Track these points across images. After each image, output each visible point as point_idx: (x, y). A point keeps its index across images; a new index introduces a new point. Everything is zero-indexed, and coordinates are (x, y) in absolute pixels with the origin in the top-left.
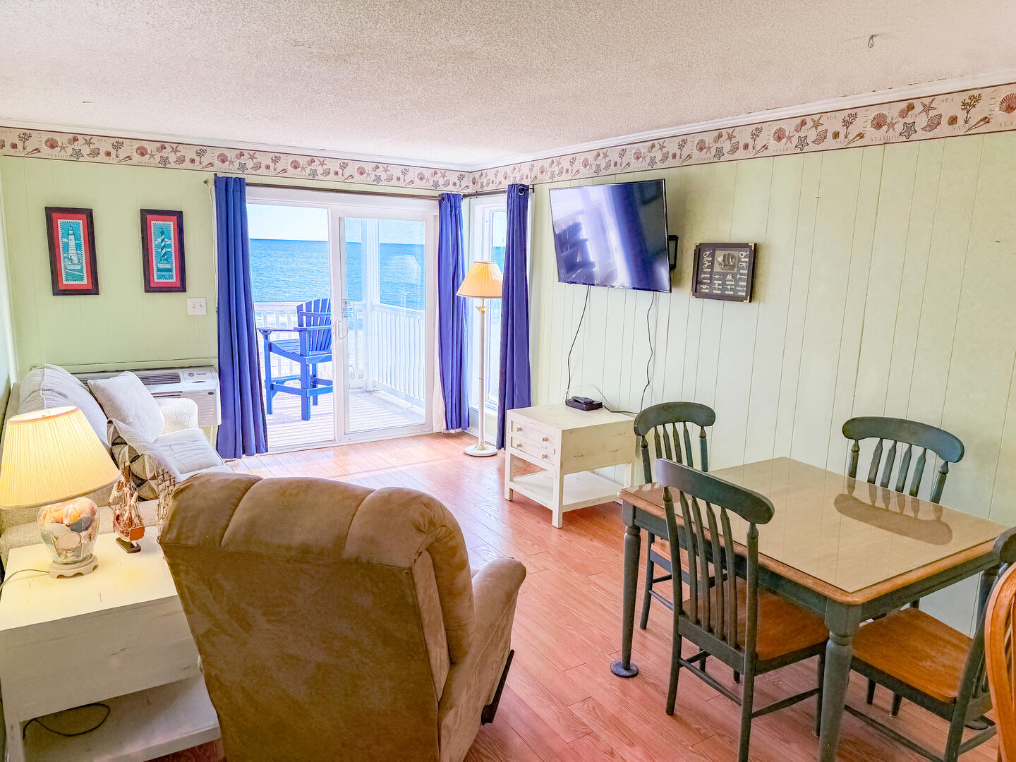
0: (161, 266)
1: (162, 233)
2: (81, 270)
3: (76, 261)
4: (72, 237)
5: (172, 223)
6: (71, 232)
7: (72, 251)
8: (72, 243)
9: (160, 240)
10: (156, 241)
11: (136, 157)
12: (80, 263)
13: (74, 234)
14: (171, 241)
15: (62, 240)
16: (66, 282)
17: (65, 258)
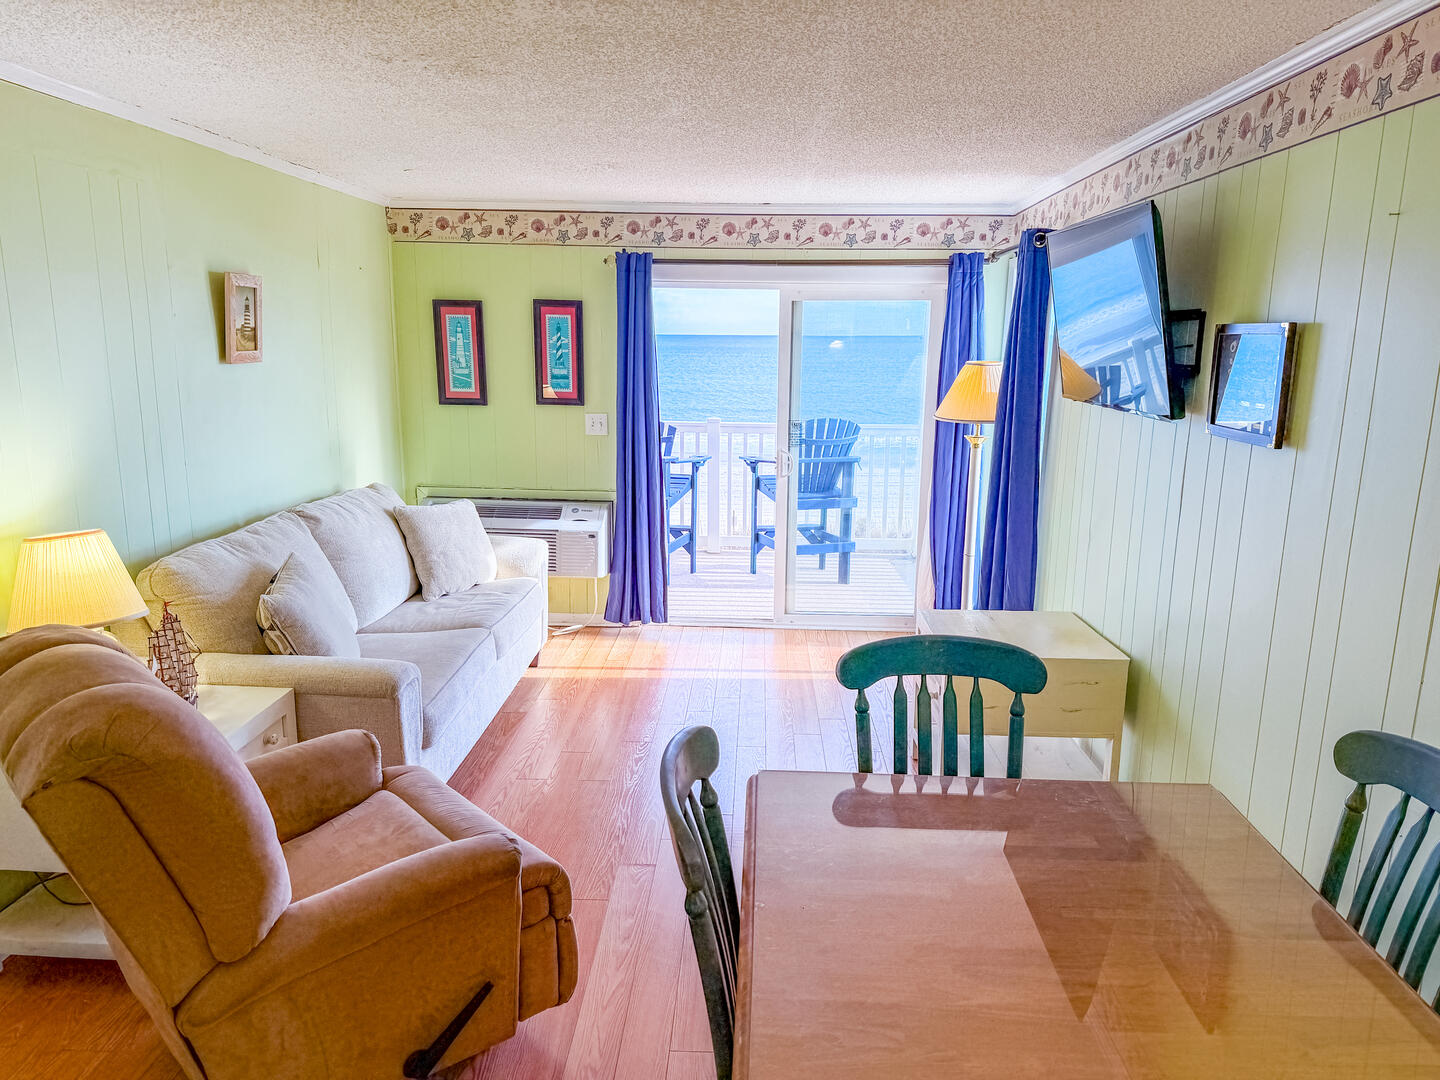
0: (557, 372)
1: (559, 329)
2: (468, 376)
3: (464, 365)
4: (460, 335)
5: (569, 317)
6: (459, 329)
7: (460, 352)
8: (460, 343)
9: (555, 338)
10: (551, 340)
11: (532, 234)
12: (468, 367)
13: (462, 332)
14: (568, 340)
15: (450, 339)
16: (453, 390)
17: (453, 360)
